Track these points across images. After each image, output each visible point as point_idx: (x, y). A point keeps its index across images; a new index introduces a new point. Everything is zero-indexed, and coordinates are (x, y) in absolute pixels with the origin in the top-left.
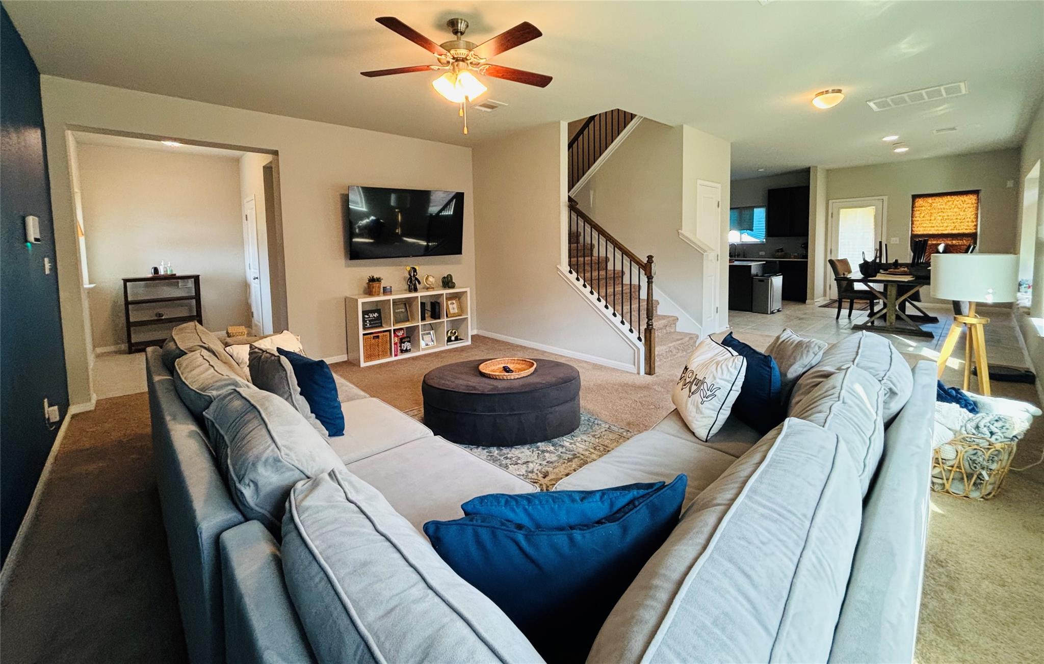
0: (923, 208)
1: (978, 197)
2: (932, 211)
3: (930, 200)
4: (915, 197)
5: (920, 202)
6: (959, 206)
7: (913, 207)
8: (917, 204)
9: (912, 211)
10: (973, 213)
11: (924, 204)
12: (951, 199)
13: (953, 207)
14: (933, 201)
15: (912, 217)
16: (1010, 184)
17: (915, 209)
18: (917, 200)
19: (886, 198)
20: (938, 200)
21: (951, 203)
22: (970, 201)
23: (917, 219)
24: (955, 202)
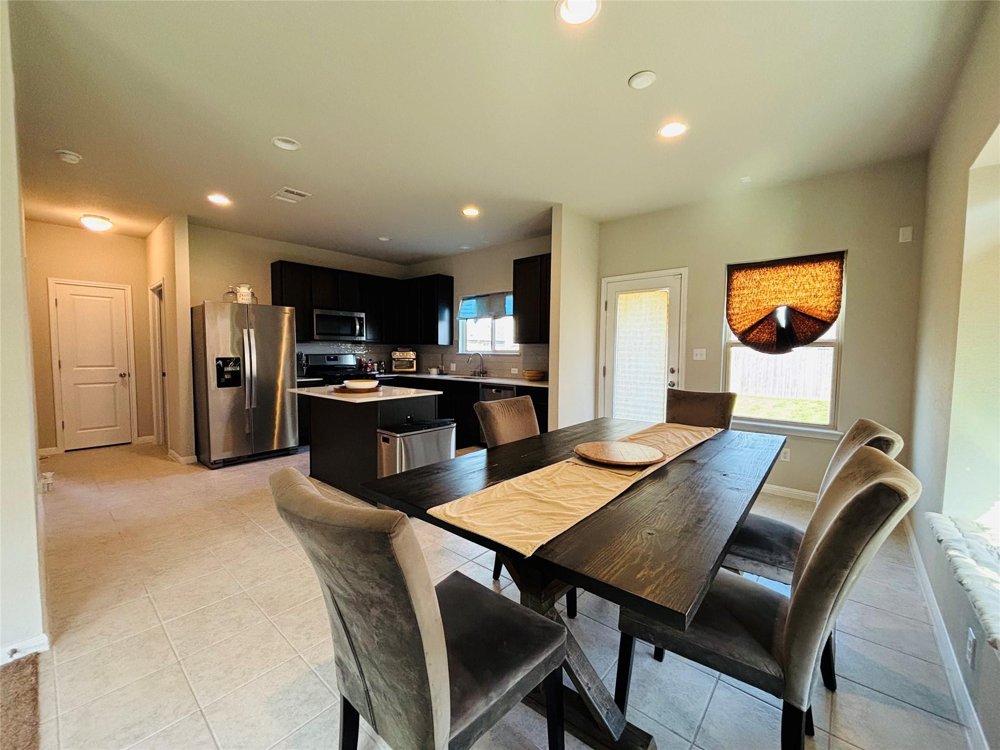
0: (746, 291)
1: (841, 267)
2: (759, 297)
3: (756, 275)
4: (733, 269)
5: (740, 278)
6: (807, 286)
7: (729, 290)
8: (736, 284)
9: (728, 296)
10: (832, 299)
11: (747, 284)
12: (792, 272)
13: (796, 287)
14: (763, 277)
15: (728, 309)
16: (905, 235)
17: (733, 293)
18: (736, 274)
19: (685, 271)
20: (770, 274)
21: (791, 280)
22: (826, 276)
23: (736, 311)
24: (800, 279)
